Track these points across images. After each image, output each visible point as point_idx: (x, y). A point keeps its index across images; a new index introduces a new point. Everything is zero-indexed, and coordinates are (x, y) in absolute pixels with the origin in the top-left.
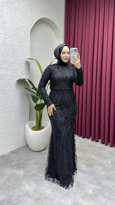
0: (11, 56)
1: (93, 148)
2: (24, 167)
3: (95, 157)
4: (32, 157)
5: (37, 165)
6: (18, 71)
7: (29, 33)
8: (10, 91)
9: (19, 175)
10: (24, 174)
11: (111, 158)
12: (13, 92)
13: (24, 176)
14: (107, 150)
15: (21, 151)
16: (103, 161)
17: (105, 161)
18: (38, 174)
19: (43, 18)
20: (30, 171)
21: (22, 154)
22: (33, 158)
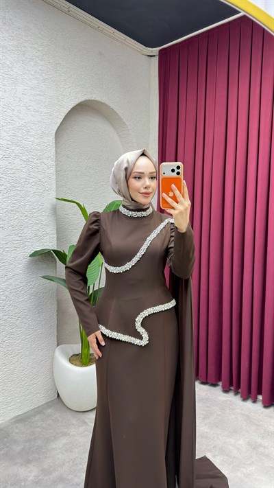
0: (6, 195)
1: (207, 407)
2: (41, 457)
3: (208, 431)
4: (61, 433)
5: (71, 451)
6: (25, 231)
7: (52, 138)
8: (6, 278)
9: (25, 480)
10: (39, 476)
11: (248, 432)
12: (13, 279)
13: (37, 483)
14: (239, 411)
15: (38, 417)
16: (227, 441)
17: (233, 441)
18: (70, 477)
19: (86, 101)
20: (52, 469)
21: (39, 424)
22: (64, 434)
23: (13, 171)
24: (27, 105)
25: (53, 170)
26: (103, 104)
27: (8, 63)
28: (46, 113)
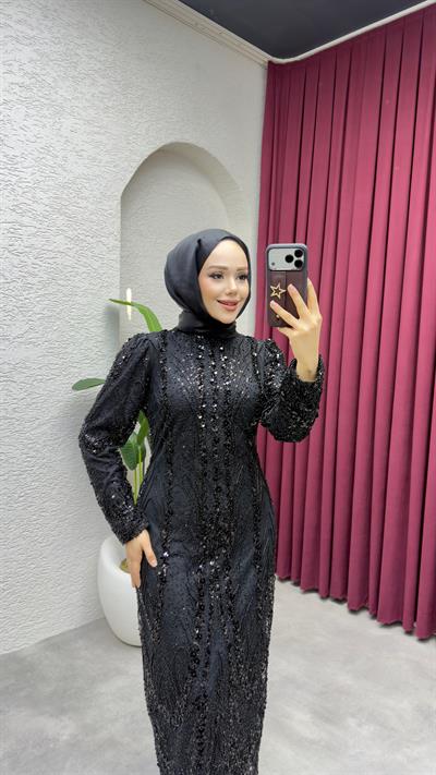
0: (41, 293)
1: (351, 644)
2: (82, 706)
3: (352, 683)
4: (115, 669)
7: (116, 204)
9: (56, 740)
10: (76, 736)
11: (417, 689)
12: (49, 425)
13: (74, 746)
15: (80, 643)
16: (382, 701)
17: (391, 702)
18: (126, 740)
20: (98, 725)
21: (83, 653)
22: (120, 672)
23: (53, 255)
24: (78, 149)
25: (116, 255)
26: (201, 150)
27: (49, 80)
28: (107, 162)
